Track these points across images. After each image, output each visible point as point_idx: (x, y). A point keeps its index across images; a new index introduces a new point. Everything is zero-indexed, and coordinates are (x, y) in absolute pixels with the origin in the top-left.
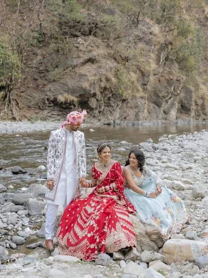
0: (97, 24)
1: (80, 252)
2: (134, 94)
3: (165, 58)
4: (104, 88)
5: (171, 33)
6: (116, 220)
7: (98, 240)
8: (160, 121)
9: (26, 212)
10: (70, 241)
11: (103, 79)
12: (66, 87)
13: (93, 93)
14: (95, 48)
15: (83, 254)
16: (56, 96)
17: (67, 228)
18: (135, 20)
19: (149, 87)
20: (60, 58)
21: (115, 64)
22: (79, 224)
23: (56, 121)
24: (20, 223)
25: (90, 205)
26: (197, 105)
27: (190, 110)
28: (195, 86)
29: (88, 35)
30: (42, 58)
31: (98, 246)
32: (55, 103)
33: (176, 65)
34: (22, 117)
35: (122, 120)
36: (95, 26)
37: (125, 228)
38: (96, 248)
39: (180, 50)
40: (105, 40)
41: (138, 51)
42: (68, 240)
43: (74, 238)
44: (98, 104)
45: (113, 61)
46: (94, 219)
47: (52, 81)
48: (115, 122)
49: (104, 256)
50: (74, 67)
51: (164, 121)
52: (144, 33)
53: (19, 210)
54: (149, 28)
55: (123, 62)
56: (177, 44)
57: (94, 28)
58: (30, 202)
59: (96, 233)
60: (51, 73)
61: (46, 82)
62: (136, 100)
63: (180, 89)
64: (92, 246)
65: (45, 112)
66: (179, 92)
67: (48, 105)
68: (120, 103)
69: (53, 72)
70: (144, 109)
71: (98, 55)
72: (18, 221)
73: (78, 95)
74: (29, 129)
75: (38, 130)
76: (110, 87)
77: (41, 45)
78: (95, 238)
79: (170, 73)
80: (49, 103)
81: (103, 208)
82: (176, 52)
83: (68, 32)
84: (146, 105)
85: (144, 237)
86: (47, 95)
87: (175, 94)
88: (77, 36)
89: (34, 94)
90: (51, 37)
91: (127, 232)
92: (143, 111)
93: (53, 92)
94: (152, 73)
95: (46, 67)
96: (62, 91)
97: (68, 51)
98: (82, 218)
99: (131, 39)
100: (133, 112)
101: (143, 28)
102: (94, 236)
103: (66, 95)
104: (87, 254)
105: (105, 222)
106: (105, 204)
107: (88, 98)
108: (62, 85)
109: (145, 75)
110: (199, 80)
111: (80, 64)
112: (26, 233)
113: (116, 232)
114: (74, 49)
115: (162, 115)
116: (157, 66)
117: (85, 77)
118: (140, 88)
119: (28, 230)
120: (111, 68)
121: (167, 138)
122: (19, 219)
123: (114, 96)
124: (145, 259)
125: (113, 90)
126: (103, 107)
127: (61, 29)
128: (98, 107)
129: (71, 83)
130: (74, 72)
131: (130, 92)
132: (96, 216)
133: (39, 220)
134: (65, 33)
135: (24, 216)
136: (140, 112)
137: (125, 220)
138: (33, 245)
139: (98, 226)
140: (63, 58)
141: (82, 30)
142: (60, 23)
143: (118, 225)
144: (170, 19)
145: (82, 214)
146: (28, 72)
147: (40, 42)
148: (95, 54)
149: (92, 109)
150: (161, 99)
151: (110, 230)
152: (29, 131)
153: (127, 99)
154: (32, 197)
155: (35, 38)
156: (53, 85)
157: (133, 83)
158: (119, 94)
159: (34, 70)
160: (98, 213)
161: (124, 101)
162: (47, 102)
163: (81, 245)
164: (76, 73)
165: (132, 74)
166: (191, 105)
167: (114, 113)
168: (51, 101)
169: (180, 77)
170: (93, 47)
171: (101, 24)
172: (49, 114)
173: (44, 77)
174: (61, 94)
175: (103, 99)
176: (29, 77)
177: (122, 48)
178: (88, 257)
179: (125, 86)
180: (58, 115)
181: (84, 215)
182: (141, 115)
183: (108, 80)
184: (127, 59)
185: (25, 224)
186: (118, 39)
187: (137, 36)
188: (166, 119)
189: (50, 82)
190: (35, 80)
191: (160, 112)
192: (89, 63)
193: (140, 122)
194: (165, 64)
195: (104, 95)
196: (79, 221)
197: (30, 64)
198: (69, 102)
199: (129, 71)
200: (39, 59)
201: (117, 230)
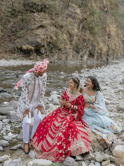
0: (45, 6)
1: (52, 157)
2: (65, 46)
3: (82, 27)
4: (49, 42)
5: (86, 13)
6: (77, 132)
7: (65, 147)
8: (78, 62)
9: (8, 120)
10: (44, 147)
11: (49, 37)
12: (27, 41)
13: (43, 45)
14: (45, 20)
15: (55, 158)
16: (21, 46)
17: (41, 137)
18: (67, 5)
19: (73, 43)
20: (24, 25)
21: (56, 29)
22: (50, 135)
23: (22, 60)
24: (5, 128)
25: (57, 120)
26: (98, 53)
27: (94, 56)
28: (97, 43)
29: (40, 12)
30: (13, 24)
31: (65, 152)
32: (21, 50)
33: (88, 31)
34: (2, 57)
35: (58, 60)
36: (45, 7)
37: (84, 138)
38: (64, 153)
39: (90, 23)
40: (50, 15)
41: (68, 23)
42: (42, 146)
43: (47, 146)
44: (46, 51)
45: (54, 27)
46: (62, 132)
47: (19, 37)
48: (54, 61)
49: (70, 159)
50: (32, 30)
51: (80, 61)
52: (72, 12)
53: (3, 119)
54: (75, 10)
55: (60, 28)
56: (89, 20)
57: (44, 8)
58: (10, 113)
59: (63, 142)
60: (19, 32)
61: (15, 38)
62: (66, 49)
63: (90, 44)
64: (61, 151)
65: (15, 55)
66: (89, 46)
67: (17, 51)
68: (57, 51)
69: (20, 32)
70: (70, 54)
71: (46, 24)
72: (3, 127)
73: (34, 45)
74: (6, 64)
75: (12, 65)
76: (52, 42)
77: (13, 17)
78: (63, 145)
79: (85, 35)
80: (18, 50)
81: (68, 124)
82: (88, 24)
83: (29, 10)
84: (72, 53)
85: (95, 142)
86: (16, 45)
87: (87, 47)
88: (34, 12)
89: (8, 44)
90: (19, 12)
91: (85, 141)
92: (70, 56)
93: (20, 44)
94: (75, 35)
95: (16, 29)
96: (25, 43)
97: (28, 20)
98: (52, 130)
99: (65, 15)
100: (64, 56)
101: (71, 9)
102: (62, 144)
103: (27, 46)
104: (57, 158)
105: (69, 133)
106: (69, 120)
107: (40, 48)
108: (25, 40)
109: (71, 36)
110: (100, 40)
111: (35, 28)
112: (9, 137)
113: (77, 142)
114: (32, 19)
115: (79, 58)
116: (78, 31)
117: (39, 36)
118: (69, 43)
119: (10, 134)
120: (53, 31)
121: (85, 71)
122: (3, 126)
123: (55, 47)
124: (98, 160)
125: (54, 43)
126: (48, 53)
127: (25, 8)
128: (45, 53)
129: (31, 39)
130: (32, 33)
131: (63, 45)
132: (63, 129)
133: (18, 127)
134: (27, 10)
135: (7, 123)
136: (68, 56)
137: (83, 132)
138: (15, 147)
139: (64, 137)
140: (26, 25)
141: (37, 9)
142: (24, 4)
143: (79, 136)
144: (86, 6)
145: (52, 127)
146: (5, 32)
147: (12, 14)
148: (44, 23)
149: (42, 54)
150: (80, 49)
151: (73, 140)
152: (6, 66)
153: (62, 49)
154: (12, 110)
155: (9, 12)
156: (20, 40)
157: (65, 40)
158: (57, 46)
159: (9, 30)
160: (64, 127)
161: (60, 50)
162: (16, 49)
163: (52, 151)
164: (33, 33)
165: (65, 35)
166: (95, 53)
167: (55, 56)
168: (19, 49)
169: (90, 38)
170: (43, 19)
171: (48, 6)
172: (18, 56)
173: (15, 35)
174: (24, 45)
175: (48, 48)
176: (6, 34)
177: (60, 20)
178: (58, 160)
179: (60, 42)
180: (23, 57)
181: (54, 128)
182: (69, 58)
183: (52, 38)
184: (62, 27)
185: (8, 129)
186: (58, 15)
187: (68, 14)
188: (81, 60)
189: (18, 38)
190: (10, 36)
191: (79, 56)
192: (41, 28)
193: (68, 61)
194: (82, 30)
195: (49, 46)
196: (50, 133)
197: (6, 27)
198: (29, 49)
199: (63, 33)
200: (11, 24)
201: (78, 139)
